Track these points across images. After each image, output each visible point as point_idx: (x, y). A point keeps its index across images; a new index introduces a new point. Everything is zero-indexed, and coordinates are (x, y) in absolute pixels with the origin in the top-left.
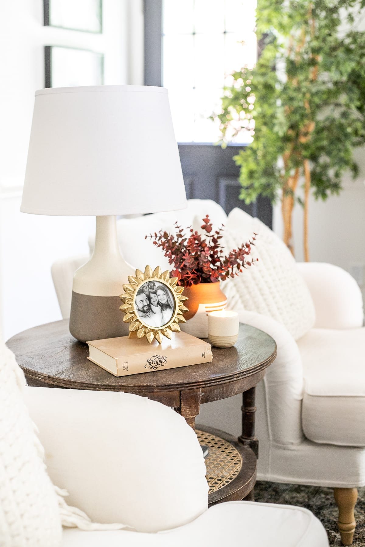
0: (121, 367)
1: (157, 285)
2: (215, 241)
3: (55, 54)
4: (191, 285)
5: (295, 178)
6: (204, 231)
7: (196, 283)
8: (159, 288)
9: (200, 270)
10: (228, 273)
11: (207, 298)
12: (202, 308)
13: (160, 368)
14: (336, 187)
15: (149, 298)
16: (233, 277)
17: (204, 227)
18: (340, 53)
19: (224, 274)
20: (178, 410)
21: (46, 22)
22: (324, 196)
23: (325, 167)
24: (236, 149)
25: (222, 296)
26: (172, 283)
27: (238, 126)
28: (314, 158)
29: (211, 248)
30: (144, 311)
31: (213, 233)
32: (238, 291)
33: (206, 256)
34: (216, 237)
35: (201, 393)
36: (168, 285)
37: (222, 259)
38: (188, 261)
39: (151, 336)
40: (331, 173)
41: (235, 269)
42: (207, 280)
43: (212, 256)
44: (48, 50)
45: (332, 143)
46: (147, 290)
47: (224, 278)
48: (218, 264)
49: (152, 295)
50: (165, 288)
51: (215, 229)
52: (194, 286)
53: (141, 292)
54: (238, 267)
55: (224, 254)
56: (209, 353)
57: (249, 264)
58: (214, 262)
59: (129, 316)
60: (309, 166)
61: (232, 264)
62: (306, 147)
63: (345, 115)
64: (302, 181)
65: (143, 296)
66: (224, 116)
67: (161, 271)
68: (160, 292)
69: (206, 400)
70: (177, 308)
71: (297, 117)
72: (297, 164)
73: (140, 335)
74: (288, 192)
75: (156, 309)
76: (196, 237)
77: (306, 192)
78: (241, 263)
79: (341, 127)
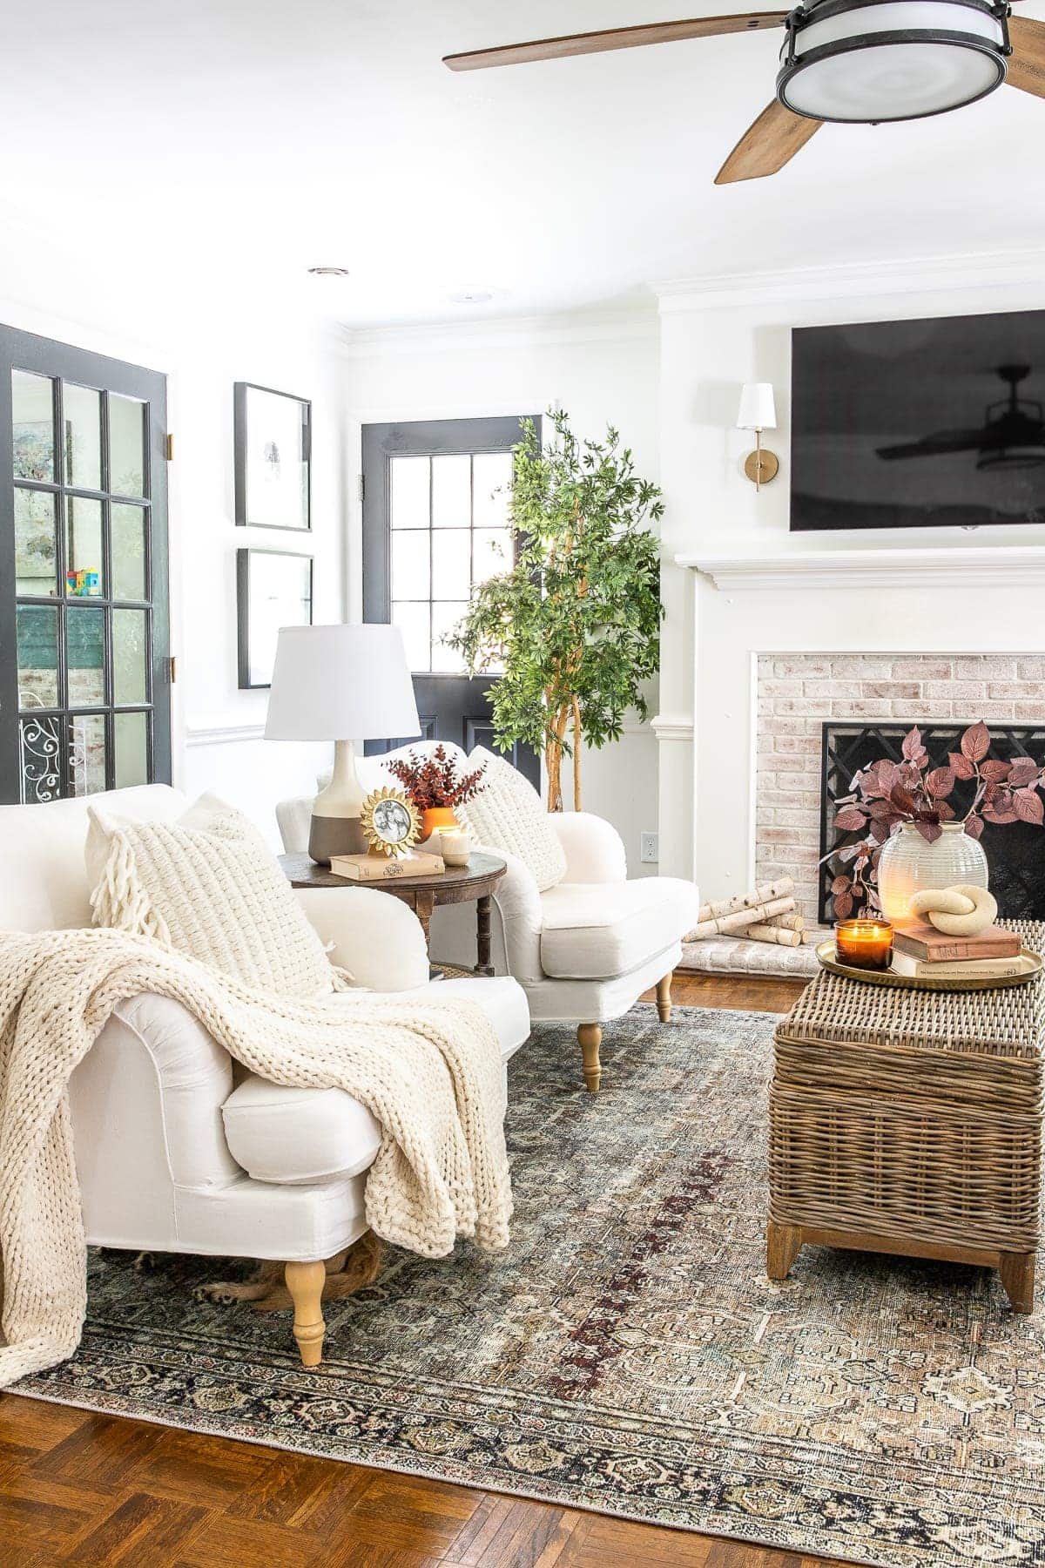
0: (363, 872)
1: (394, 804)
2: (448, 769)
3: (253, 559)
4: (424, 809)
5: (563, 718)
6: (438, 760)
7: (430, 807)
8: (395, 807)
9: (433, 796)
10: (460, 799)
11: (440, 822)
12: (436, 831)
13: (397, 876)
14: (614, 730)
15: (386, 816)
16: (465, 802)
17: (437, 756)
18: (611, 562)
19: (457, 799)
20: (414, 910)
21: (240, 518)
22: (599, 741)
23: (600, 705)
24: (486, 682)
25: (455, 821)
26: (408, 804)
27: (488, 651)
28: (585, 693)
29: (444, 776)
30: (381, 827)
31: (446, 761)
32: (477, 832)
33: (439, 782)
34: (449, 765)
35: (434, 896)
36: (404, 804)
37: (456, 786)
38: (422, 787)
39: (389, 851)
40: (608, 712)
41: (468, 795)
42: (440, 805)
43: (445, 784)
44: (242, 555)
45: (603, 673)
46: (384, 808)
47: (457, 805)
48: (452, 791)
49: (389, 813)
50: (401, 807)
51: (448, 757)
52: (428, 811)
53: (378, 810)
54: (471, 793)
55: (457, 781)
56: (442, 865)
57: (481, 790)
58: (447, 789)
59: (368, 831)
60: (579, 704)
61: (465, 789)
62: (573, 679)
63: (623, 637)
64: (570, 722)
65: (381, 814)
66: (471, 638)
67: (397, 792)
68: (396, 811)
69: (438, 903)
70: (412, 826)
71: (560, 642)
72: (564, 700)
73: (379, 848)
74: (554, 736)
75: (394, 826)
76: (430, 766)
77: (576, 737)
78: (473, 788)
79: (615, 654)
